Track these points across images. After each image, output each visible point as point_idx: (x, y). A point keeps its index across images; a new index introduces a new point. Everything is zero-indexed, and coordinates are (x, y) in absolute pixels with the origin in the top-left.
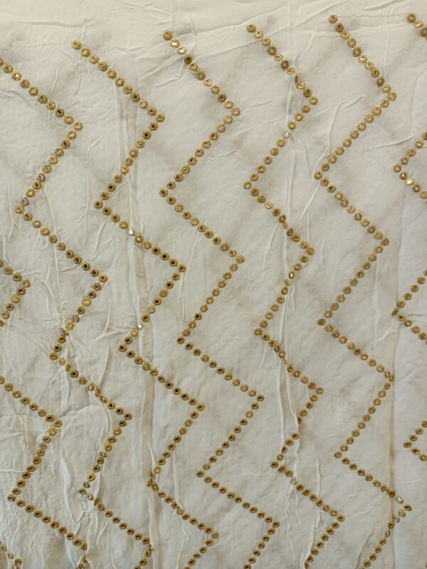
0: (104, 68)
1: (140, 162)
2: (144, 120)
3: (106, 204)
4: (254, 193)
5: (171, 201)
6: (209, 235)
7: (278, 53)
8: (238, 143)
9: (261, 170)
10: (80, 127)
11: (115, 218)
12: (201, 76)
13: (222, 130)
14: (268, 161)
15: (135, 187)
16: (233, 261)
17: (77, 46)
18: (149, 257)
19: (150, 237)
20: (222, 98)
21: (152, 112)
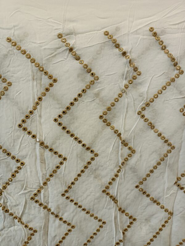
0: (24, 52)
1: (43, 103)
2: (46, 81)
3: (24, 125)
4: (105, 121)
5: (60, 124)
6: (80, 142)
7: (121, 47)
8: (97, 95)
9: (109, 109)
10: (10, 84)
11: (29, 133)
12: (78, 58)
13: (89, 87)
14: (113, 105)
15: (40, 116)
16: (92, 155)
17: (9, 40)
18: (47, 153)
19: (48, 143)
20: (89, 71)
21: (50, 77)
